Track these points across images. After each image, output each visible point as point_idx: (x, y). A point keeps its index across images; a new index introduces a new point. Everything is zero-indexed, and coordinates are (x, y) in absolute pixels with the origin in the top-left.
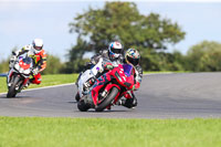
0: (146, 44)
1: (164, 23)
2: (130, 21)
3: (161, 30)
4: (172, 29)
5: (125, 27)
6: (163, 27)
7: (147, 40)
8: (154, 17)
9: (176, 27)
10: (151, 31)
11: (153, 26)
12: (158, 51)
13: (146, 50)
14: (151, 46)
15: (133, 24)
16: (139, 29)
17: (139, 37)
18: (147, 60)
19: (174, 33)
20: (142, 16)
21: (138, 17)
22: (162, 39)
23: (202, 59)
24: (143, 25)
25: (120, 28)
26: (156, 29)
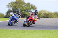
0: (26, 11)
2: (22, 4)
3: (30, 7)
4: (33, 7)
5: (21, 6)
6: (31, 6)
7: (27, 10)
8: (29, 4)
9: (34, 6)
10: (28, 7)
11: (28, 6)
12: (30, 12)
13: (26, 12)
14: (28, 11)
15: (23, 5)
16: (25, 7)
18: (27, 15)
22: (31, 9)
23: (41, 15)
26: (29, 7)
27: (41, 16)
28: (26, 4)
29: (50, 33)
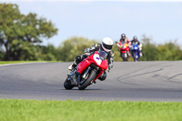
0: (25, 38)
1: (40, 21)
2: (13, 19)
3: (38, 27)
4: (46, 26)
5: (8, 25)
6: (41, 25)
7: (26, 35)
8: (32, 16)
9: (50, 24)
10: (30, 28)
11: (31, 24)
12: (35, 44)
13: (25, 43)
14: (29, 40)
15: (15, 22)
16: (20, 26)
17: (20, 32)
18: (26, 51)
19: (48, 30)
20: (23, 16)
21: (19, 16)
22: (38, 34)
23: (72, 51)
24: (23, 22)
25: (5, 25)
26: (34, 26)
27: (71, 56)
28: (23, 19)
29: (99, 111)
